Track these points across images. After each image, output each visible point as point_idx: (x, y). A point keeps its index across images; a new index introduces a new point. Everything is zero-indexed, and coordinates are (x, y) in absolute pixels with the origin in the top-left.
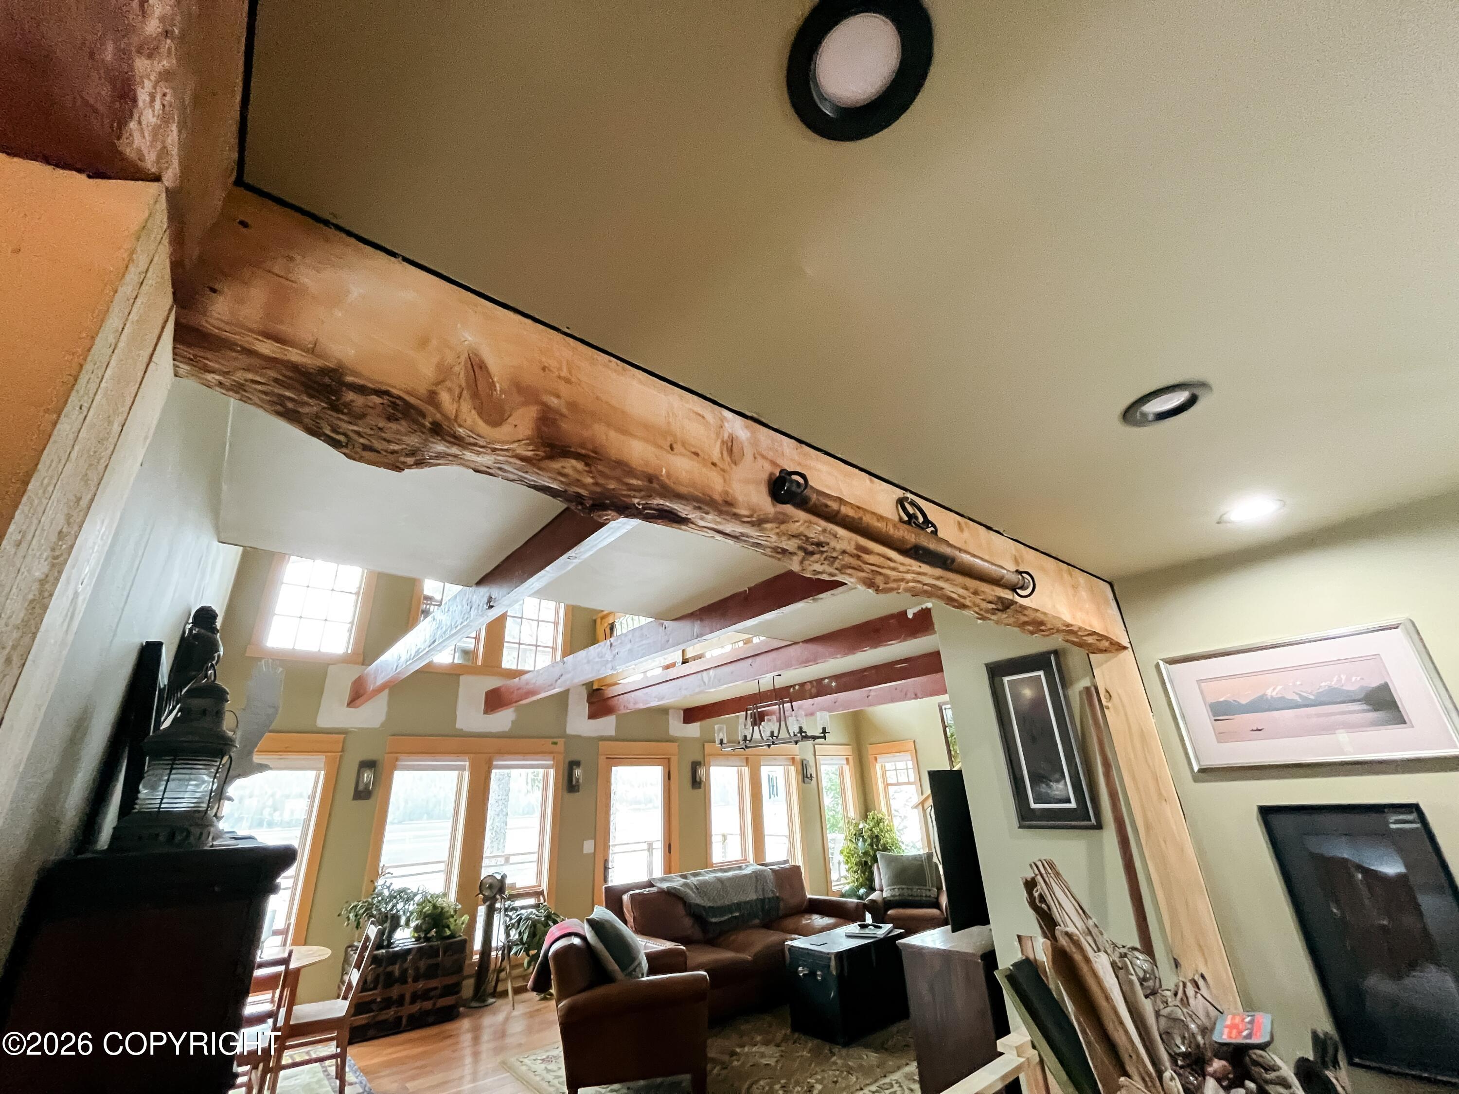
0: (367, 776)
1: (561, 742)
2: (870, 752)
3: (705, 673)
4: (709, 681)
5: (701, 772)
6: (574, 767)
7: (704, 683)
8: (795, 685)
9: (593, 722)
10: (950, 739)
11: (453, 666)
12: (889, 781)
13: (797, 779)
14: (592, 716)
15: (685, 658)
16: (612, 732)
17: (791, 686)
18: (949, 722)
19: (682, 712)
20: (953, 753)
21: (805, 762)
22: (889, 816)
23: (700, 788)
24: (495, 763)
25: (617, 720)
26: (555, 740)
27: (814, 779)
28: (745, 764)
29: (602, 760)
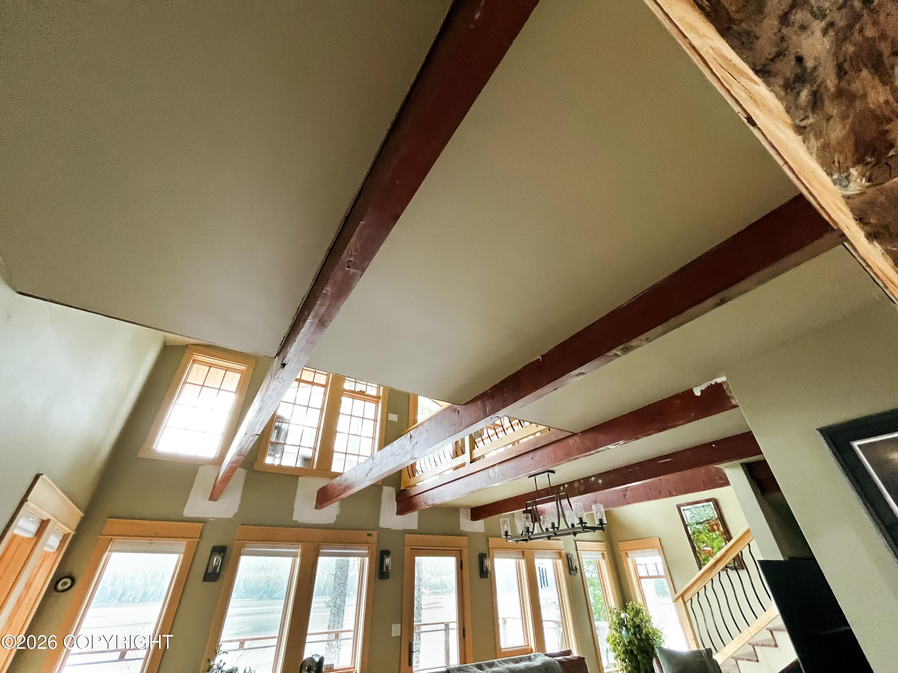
0: (216, 560)
1: (375, 533)
2: (621, 549)
3: (490, 470)
4: (495, 476)
5: (487, 562)
6: (385, 556)
7: (490, 478)
8: (564, 484)
9: (400, 517)
10: (692, 537)
11: (295, 469)
12: (641, 575)
13: (565, 570)
14: (401, 511)
15: (473, 458)
16: (414, 526)
17: (560, 485)
18: (689, 521)
19: (470, 510)
20: (697, 549)
21: (570, 556)
22: (645, 606)
23: (487, 577)
24: (322, 551)
25: (419, 515)
26: (370, 532)
27: (579, 571)
28: (521, 556)
29: (407, 549)
